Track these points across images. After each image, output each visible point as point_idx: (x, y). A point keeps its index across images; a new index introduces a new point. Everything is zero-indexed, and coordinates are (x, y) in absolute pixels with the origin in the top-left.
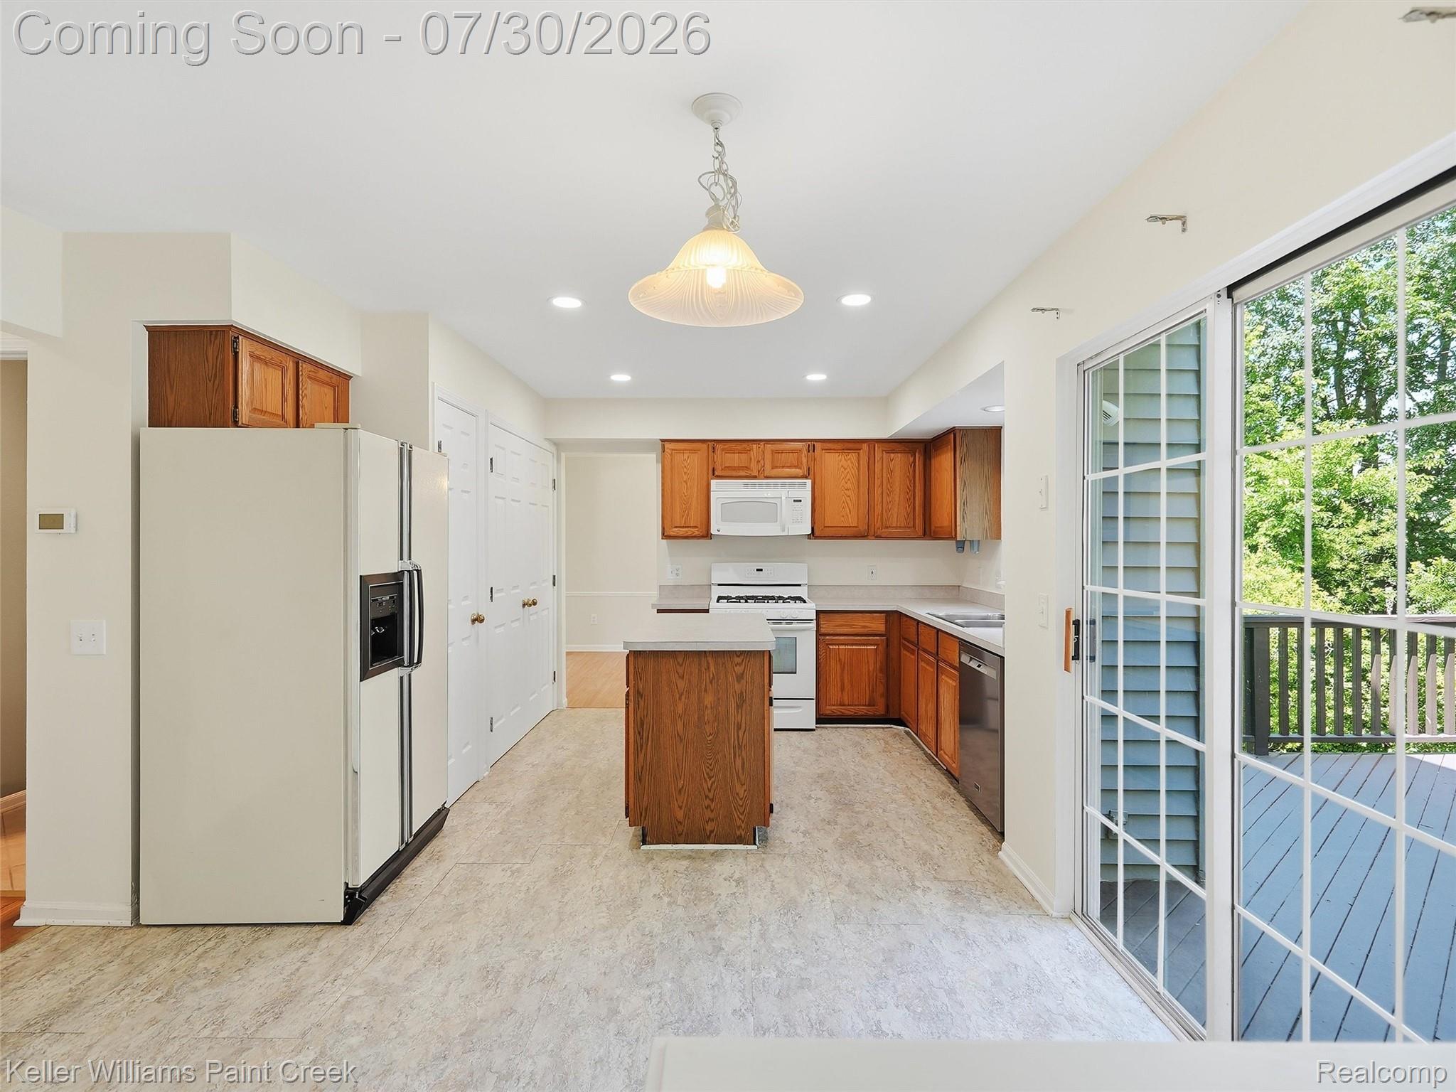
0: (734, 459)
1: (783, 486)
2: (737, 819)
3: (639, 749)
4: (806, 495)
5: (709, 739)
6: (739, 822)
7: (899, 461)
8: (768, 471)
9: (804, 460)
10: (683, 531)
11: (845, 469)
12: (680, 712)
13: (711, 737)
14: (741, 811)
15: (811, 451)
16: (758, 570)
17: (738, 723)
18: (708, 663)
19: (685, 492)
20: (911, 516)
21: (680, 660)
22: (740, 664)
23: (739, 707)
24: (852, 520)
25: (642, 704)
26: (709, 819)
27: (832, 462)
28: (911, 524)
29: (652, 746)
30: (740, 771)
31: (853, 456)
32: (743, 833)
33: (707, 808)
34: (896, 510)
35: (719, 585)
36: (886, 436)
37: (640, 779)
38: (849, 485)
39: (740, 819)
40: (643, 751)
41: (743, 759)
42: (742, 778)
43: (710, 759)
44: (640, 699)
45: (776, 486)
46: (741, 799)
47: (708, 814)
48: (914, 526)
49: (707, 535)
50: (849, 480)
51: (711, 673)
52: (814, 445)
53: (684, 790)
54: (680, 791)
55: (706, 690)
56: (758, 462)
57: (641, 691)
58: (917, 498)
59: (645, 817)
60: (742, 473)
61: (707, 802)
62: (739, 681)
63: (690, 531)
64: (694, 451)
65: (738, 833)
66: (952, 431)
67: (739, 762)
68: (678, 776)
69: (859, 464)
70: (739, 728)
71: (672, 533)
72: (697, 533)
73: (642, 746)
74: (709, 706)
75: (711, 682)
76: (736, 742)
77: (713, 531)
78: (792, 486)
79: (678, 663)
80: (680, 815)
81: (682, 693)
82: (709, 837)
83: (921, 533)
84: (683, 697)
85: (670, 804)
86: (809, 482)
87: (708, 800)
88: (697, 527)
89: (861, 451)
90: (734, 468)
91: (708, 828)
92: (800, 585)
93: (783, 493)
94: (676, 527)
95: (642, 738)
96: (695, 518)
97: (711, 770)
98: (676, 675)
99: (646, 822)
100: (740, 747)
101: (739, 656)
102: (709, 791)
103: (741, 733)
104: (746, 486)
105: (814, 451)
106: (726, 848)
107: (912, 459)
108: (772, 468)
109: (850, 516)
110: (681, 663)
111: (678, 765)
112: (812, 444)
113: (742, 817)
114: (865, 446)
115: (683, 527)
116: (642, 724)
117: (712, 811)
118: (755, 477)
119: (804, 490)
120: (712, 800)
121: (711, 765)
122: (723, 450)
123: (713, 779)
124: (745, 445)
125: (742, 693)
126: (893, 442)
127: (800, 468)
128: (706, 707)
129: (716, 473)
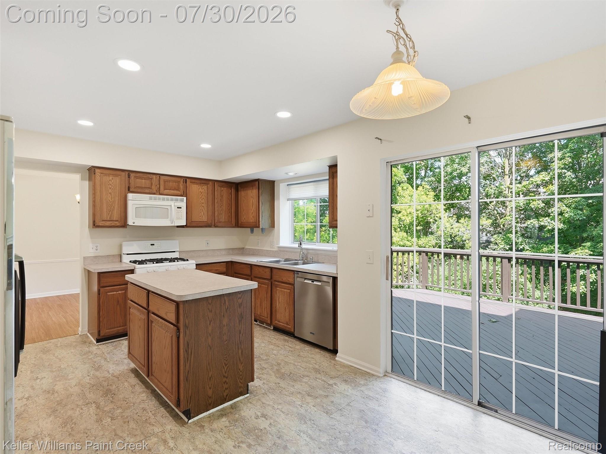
0: (143, 182)
1: (172, 200)
2: (239, 383)
3: (186, 361)
4: (183, 205)
5: (225, 343)
6: (240, 385)
7: (225, 191)
8: (161, 192)
9: (181, 187)
10: (108, 223)
11: (202, 193)
12: (210, 332)
13: (226, 342)
14: (241, 378)
15: (185, 183)
16: (151, 245)
17: (240, 330)
18: (225, 301)
19: (110, 200)
20: (230, 217)
21: (210, 301)
22: (240, 298)
23: (240, 321)
24: (204, 219)
25: (188, 332)
26: (226, 388)
27: (194, 188)
28: (230, 221)
29: (194, 356)
30: (241, 356)
31: (205, 187)
32: (242, 390)
33: (224, 383)
34: (224, 214)
35: (127, 254)
36: (220, 179)
37: (187, 380)
38: (203, 201)
39: (241, 382)
40: (189, 362)
41: (242, 349)
42: (241, 359)
43: (226, 355)
44: (187, 330)
45: (168, 200)
46: (241, 371)
47: (226, 386)
48: (231, 222)
49: (124, 225)
50: (203, 198)
51: (226, 305)
52: (186, 180)
53: (212, 379)
54: (210, 378)
55: (224, 316)
56: (156, 186)
57: (187, 325)
58: (232, 209)
59: (190, 403)
60: (147, 191)
61: (225, 379)
62: (240, 307)
63: (113, 224)
64: (116, 175)
65: (240, 390)
66: (258, 180)
67: (240, 351)
68: (209, 370)
69: (208, 191)
70: (240, 333)
71: (100, 224)
72: (118, 224)
73: (188, 359)
74: (225, 324)
75: (226, 311)
76: (239, 341)
77: (130, 222)
78: (177, 200)
79: (209, 303)
80: (210, 392)
81: (211, 321)
82: (225, 399)
83: (234, 225)
84: (212, 323)
85: (204, 388)
86: (185, 198)
87: (225, 378)
88: (118, 221)
89: (209, 185)
90: (141, 188)
91: (225, 394)
92: (174, 252)
93: (172, 203)
94: (103, 221)
95: (188, 354)
96: (116, 215)
97: (227, 361)
98: (208, 311)
99: (191, 405)
100: (240, 343)
101: (240, 294)
102: (226, 372)
103: (241, 335)
104: (151, 199)
105: (186, 183)
106: (235, 401)
107: (230, 191)
108: (164, 190)
109: (203, 216)
110: (210, 303)
111: (209, 364)
112: (185, 179)
113: (241, 381)
114: (210, 183)
115: (109, 221)
116: (188, 345)
117: (227, 384)
118: (154, 194)
119: (182, 203)
120: (227, 378)
121: (226, 358)
122: (135, 177)
123: (227, 366)
124: (149, 175)
125: (241, 313)
126: (222, 182)
127: (179, 191)
128: (224, 325)
129: (131, 190)
